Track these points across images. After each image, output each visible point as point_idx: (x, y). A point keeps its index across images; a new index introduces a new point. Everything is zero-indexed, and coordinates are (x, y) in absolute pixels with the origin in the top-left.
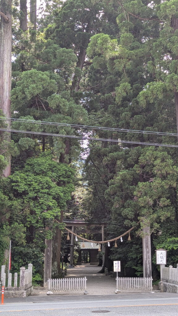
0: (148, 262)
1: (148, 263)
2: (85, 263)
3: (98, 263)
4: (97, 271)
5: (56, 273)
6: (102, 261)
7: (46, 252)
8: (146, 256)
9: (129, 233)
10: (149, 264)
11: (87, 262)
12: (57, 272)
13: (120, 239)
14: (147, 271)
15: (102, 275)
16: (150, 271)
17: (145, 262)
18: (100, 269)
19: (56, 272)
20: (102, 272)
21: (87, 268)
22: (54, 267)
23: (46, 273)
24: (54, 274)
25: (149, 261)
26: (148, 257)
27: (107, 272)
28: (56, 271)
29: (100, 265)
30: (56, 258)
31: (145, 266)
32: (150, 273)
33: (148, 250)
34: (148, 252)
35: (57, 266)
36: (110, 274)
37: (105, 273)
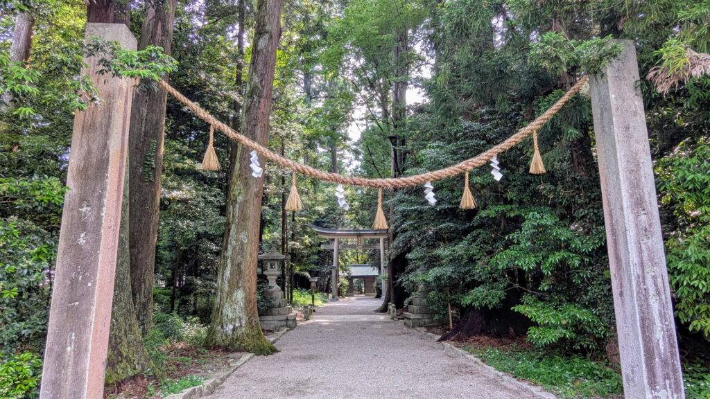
0: (649, 282)
1: (652, 291)
2: (359, 294)
3: (376, 294)
4: (374, 307)
5: (241, 326)
6: (381, 291)
7: (69, 231)
8: (640, 251)
9: (530, 135)
10: (658, 293)
11: (361, 293)
12: (244, 322)
13: (487, 167)
14: (652, 331)
15: (382, 317)
16: (670, 336)
17: (638, 285)
18: (379, 303)
19: (240, 322)
20: (384, 310)
21: (359, 302)
22: (234, 306)
23: (60, 356)
24: (234, 329)
25: (654, 278)
26: (651, 259)
27: (394, 312)
28: (240, 319)
29: (379, 296)
30: (239, 279)
31: (641, 306)
32: (672, 346)
33: (643, 218)
34: (645, 232)
35: (245, 304)
36: (403, 319)
37: (389, 313)
